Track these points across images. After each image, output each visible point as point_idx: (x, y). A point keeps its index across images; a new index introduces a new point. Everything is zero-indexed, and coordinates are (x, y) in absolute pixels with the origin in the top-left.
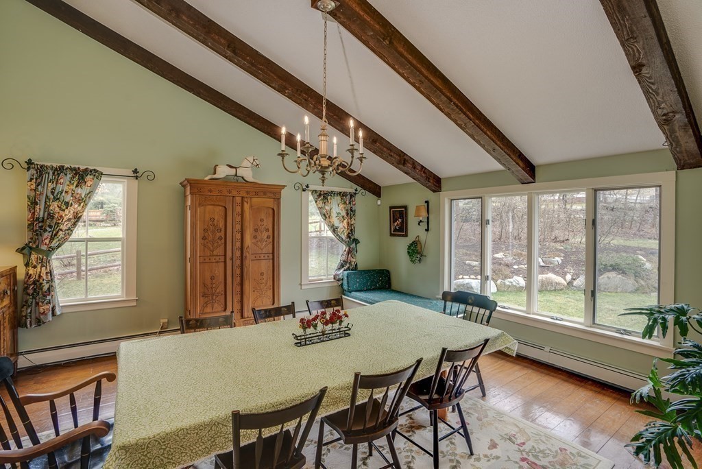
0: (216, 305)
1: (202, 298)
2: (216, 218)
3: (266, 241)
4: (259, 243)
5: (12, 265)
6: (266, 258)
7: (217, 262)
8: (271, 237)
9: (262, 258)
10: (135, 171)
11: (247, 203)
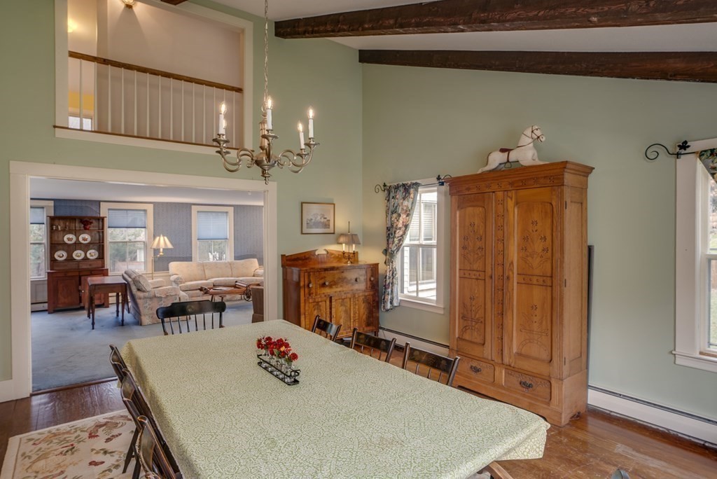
0: (476, 333)
1: (461, 321)
2: (476, 223)
3: (542, 257)
4: (529, 259)
5: (377, 262)
6: (541, 283)
7: (477, 279)
8: (550, 250)
9: (535, 282)
10: (439, 178)
11: (511, 199)
